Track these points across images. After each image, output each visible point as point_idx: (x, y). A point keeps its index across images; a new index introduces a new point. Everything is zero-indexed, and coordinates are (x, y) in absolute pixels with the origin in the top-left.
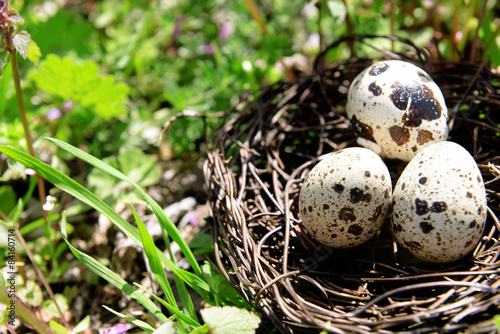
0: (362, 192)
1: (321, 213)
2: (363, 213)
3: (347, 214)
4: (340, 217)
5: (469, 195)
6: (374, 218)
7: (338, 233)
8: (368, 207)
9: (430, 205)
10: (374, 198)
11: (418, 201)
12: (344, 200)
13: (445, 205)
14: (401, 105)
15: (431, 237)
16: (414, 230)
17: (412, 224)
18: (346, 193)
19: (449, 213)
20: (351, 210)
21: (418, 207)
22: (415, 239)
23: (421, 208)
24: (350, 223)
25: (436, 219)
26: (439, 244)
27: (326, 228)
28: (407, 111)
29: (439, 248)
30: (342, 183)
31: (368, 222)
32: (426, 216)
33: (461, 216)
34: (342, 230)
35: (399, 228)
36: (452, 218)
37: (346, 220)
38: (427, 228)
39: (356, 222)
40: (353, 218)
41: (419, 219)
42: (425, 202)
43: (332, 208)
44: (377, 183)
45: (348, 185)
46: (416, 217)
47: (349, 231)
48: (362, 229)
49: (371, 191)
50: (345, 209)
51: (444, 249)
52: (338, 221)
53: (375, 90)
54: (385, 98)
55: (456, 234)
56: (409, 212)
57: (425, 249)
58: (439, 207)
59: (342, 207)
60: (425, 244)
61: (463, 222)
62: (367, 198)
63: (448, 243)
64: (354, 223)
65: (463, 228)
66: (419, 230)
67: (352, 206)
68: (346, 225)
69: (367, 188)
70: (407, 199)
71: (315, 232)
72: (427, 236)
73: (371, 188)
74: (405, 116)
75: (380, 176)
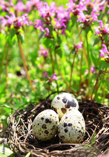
0: (49, 120)
1: (37, 126)
2: (49, 127)
3: (44, 127)
4: (42, 127)
5: (79, 123)
6: (52, 129)
7: (41, 133)
8: (51, 125)
9: (67, 124)
10: (52, 122)
11: (64, 123)
12: (44, 122)
13: (72, 124)
14: (65, 102)
15: (67, 134)
16: (63, 132)
17: (62, 130)
18: (44, 120)
19: (73, 127)
20: (45, 125)
21: (64, 125)
22: (63, 135)
23: (65, 125)
24: (45, 130)
25: (69, 128)
26: (69, 136)
27: (38, 131)
28: (66, 104)
29: (69, 138)
30: (44, 117)
31: (50, 130)
32: (66, 127)
33: (76, 128)
34: (43, 132)
35: (59, 132)
36: (73, 128)
37: (44, 128)
38: (66, 131)
39: (47, 129)
40: (46, 128)
41: (64, 128)
42: (66, 123)
43: (40, 124)
44: (54, 118)
45: (45, 118)
47: (45, 132)
48: (48, 132)
49: (51, 120)
50: (44, 125)
51: (71, 138)
52: (42, 129)
53: (58, 98)
54: (61, 101)
55: (74, 133)
56: (62, 127)
57: (66, 138)
58: (70, 125)
59: (43, 124)
60: (65, 136)
61: (77, 130)
62: (50, 122)
63: (72, 136)
64: (46, 130)
65: (77, 132)
66: (64, 132)
67: (46, 124)
69: (50, 119)
70: (62, 123)
71: (35, 133)
72: (66, 134)
73: (52, 119)
74: (66, 105)
75: (55, 116)
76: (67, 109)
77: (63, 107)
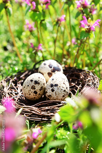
0: (37, 82)
1: (27, 88)
2: (38, 87)
3: (33, 88)
4: (31, 88)
5: (64, 83)
6: (40, 90)
7: (31, 93)
8: (39, 86)
9: (54, 85)
10: (40, 84)
11: (51, 84)
12: (33, 84)
13: (57, 85)
14: (51, 67)
15: (54, 93)
16: (50, 92)
17: (49, 90)
18: (33, 82)
19: (59, 87)
20: (34, 86)
21: (51, 85)
22: (50, 94)
23: (52, 86)
24: (34, 90)
25: (55, 88)
26: (56, 95)
27: (28, 92)
28: (52, 69)
29: (56, 96)
30: (33, 79)
31: (39, 91)
32: (53, 87)
33: (61, 88)
34: (32, 92)
35: (47, 92)
36: (59, 88)
37: (33, 89)
38: (53, 90)
39: (36, 90)
40: (35, 89)
41: (51, 88)
42: (53, 84)
43: (30, 86)
44: (42, 80)
45: (34, 80)
46: (50, 88)
47: (34, 93)
48: (37, 92)
49: (40, 82)
50: (33, 86)
51: (57, 97)
52: (31, 89)
53: (45, 64)
54: (47, 66)
55: (60, 92)
56: (49, 87)
57: (52, 97)
58: (56, 85)
59: (32, 85)
60: (52, 95)
61: (62, 90)
62: (39, 83)
63: (58, 95)
64: (35, 90)
66: (51, 91)
67: (35, 85)
68: (33, 91)
69: (39, 81)
70: (49, 84)
71: (25, 94)
72: (53, 93)
73: (40, 81)
74: (52, 70)
75: (42, 79)
76: (52, 73)
77: (49, 72)
